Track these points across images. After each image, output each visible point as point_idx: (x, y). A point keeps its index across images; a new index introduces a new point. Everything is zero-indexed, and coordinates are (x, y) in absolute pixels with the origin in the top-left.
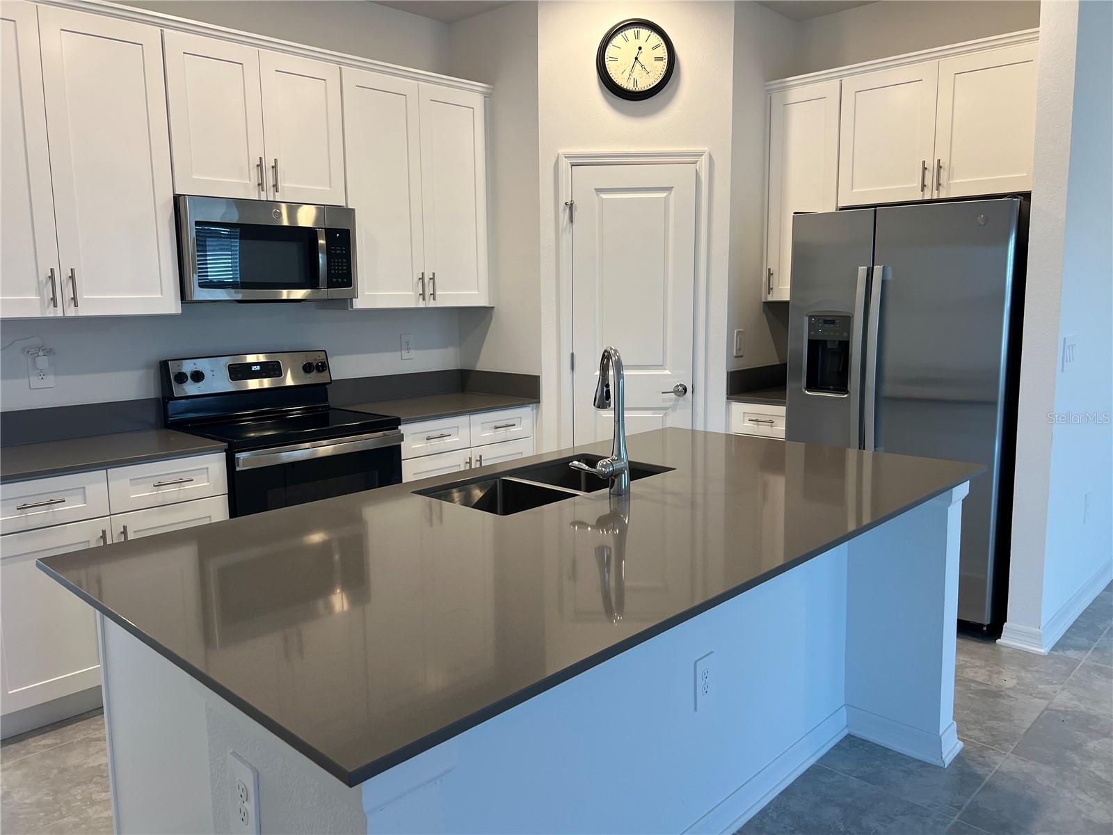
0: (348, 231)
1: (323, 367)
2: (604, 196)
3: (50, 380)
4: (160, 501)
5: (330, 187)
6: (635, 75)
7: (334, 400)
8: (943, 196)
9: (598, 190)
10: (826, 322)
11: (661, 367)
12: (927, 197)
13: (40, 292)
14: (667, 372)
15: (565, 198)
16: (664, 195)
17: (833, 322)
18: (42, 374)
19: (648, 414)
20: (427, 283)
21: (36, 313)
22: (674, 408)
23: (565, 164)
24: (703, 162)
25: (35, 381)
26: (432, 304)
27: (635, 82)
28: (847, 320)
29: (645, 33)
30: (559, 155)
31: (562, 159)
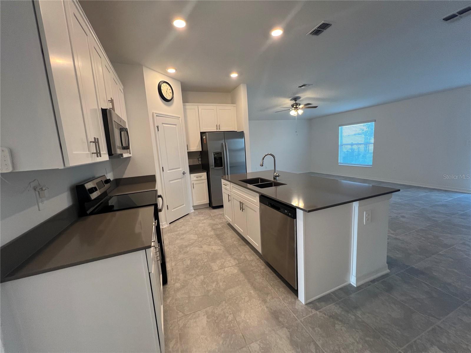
2: (164, 125)
6: (166, 94)
8: (220, 131)
9: (162, 123)
10: (217, 154)
12: (217, 131)
14: (181, 169)
15: (156, 125)
16: (175, 126)
17: (218, 154)
18: (42, 201)
19: (178, 180)
22: (183, 177)
23: (155, 115)
24: (180, 119)
25: (41, 206)
27: (167, 97)
28: (221, 153)
29: (167, 85)
30: (153, 112)
31: (154, 113)
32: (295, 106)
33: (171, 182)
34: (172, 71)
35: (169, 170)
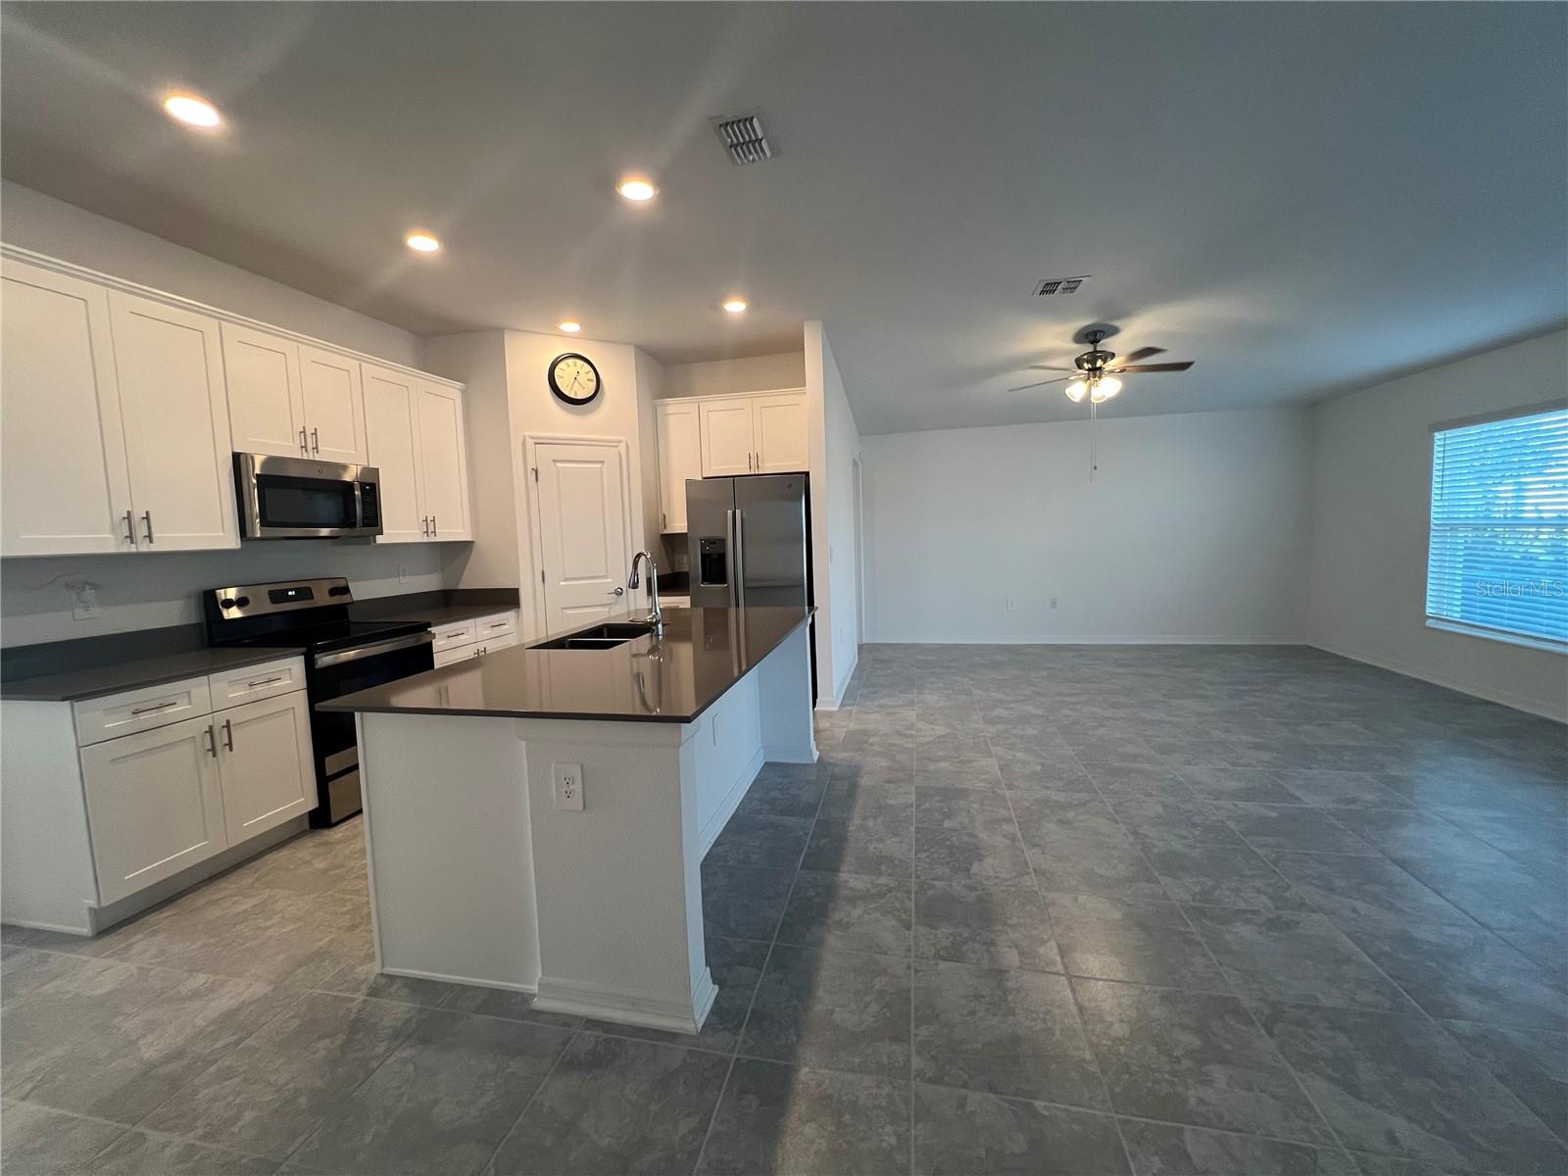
0: (374, 485)
1: (346, 590)
2: (559, 465)
3: (95, 611)
4: (254, 697)
5: (356, 450)
6: (575, 388)
7: (353, 616)
8: (760, 473)
9: (554, 461)
10: (711, 543)
11: (605, 577)
12: (753, 473)
13: (113, 530)
14: (610, 580)
15: (531, 465)
16: (599, 466)
17: (715, 543)
18: (86, 607)
19: (599, 609)
20: (429, 524)
21: (112, 549)
22: (615, 603)
23: (530, 442)
24: (623, 445)
25: (80, 613)
26: (433, 539)
27: (576, 394)
28: (723, 541)
29: (580, 362)
30: (525, 437)
31: (527, 439)
32: (1092, 364)
33: (569, 612)
34: (571, 327)
35: (566, 580)
